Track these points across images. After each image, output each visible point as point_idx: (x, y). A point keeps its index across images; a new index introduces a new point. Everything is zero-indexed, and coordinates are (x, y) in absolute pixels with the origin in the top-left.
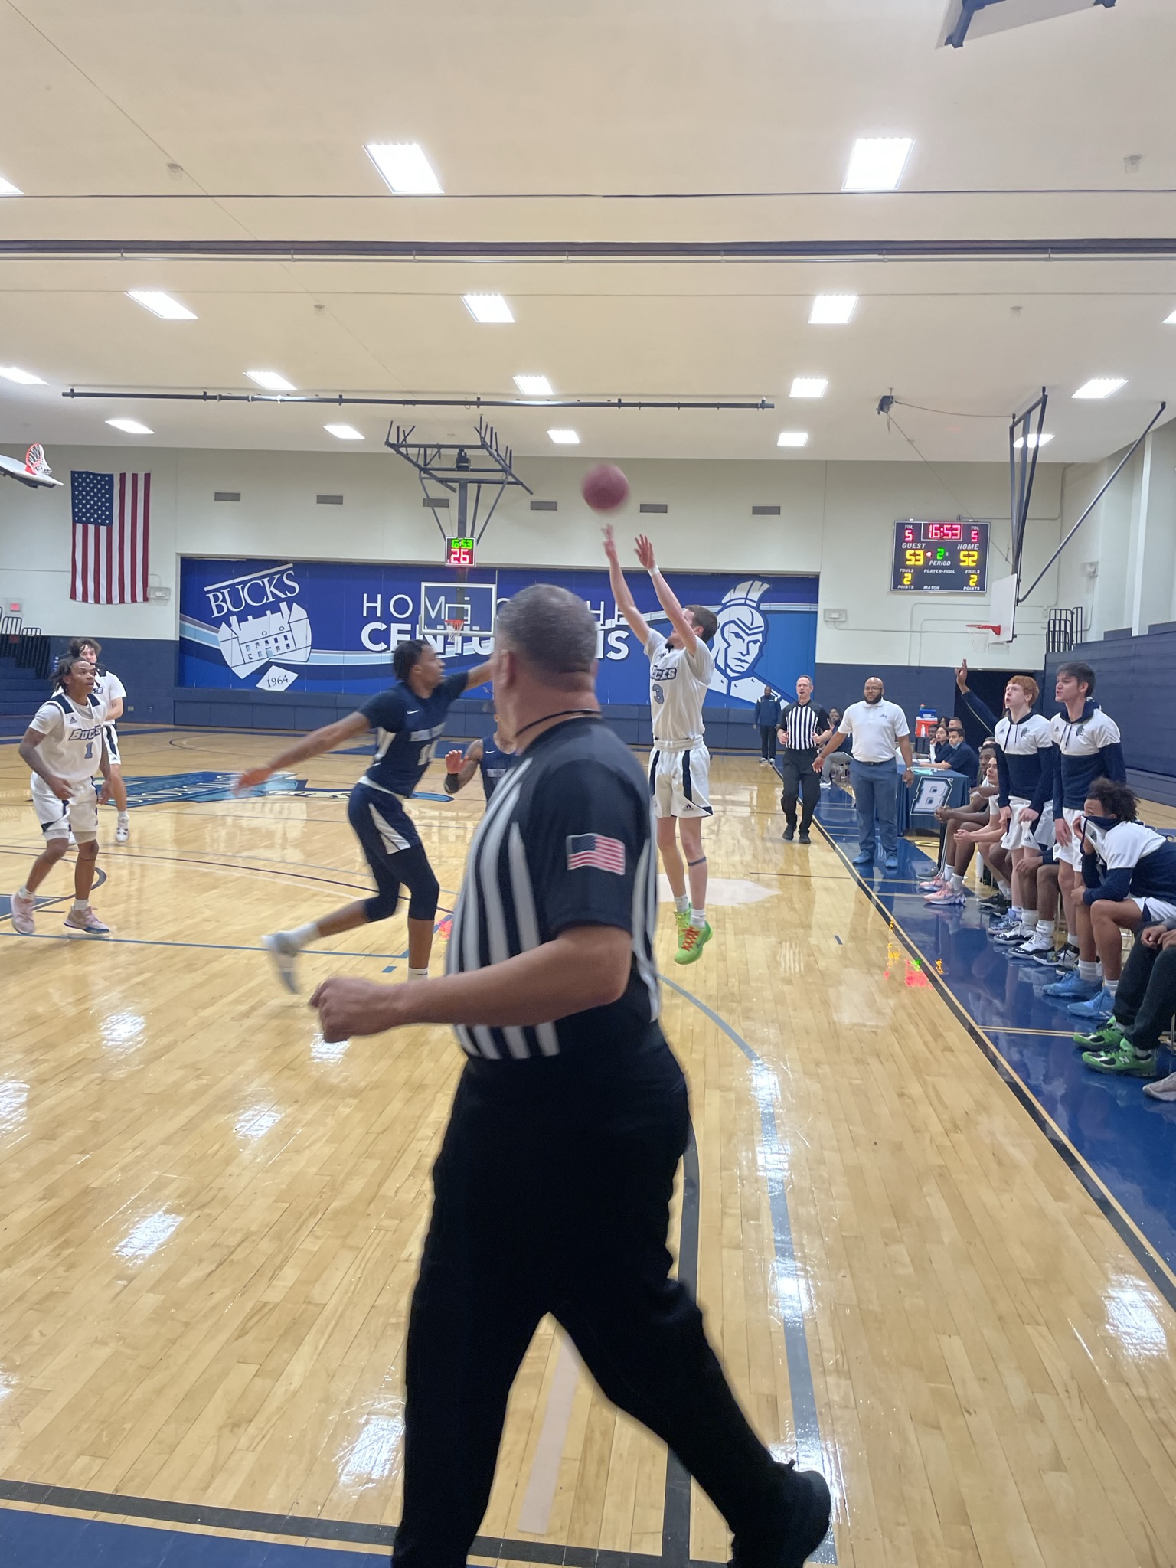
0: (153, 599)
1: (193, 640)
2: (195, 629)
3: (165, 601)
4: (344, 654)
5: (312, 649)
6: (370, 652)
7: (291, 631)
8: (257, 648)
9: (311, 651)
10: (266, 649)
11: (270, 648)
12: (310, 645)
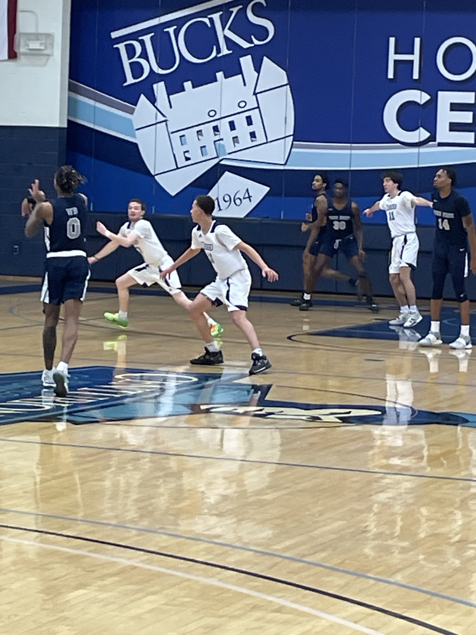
0: (25, 54)
1: (91, 126)
2: (95, 107)
3: (45, 58)
4: (351, 148)
5: (294, 140)
6: (398, 144)
7: (258, 107)
8: (199, 139)
9: (292, 144)
10: (215, 141)
11: (222, 139)
12: (292, 133)
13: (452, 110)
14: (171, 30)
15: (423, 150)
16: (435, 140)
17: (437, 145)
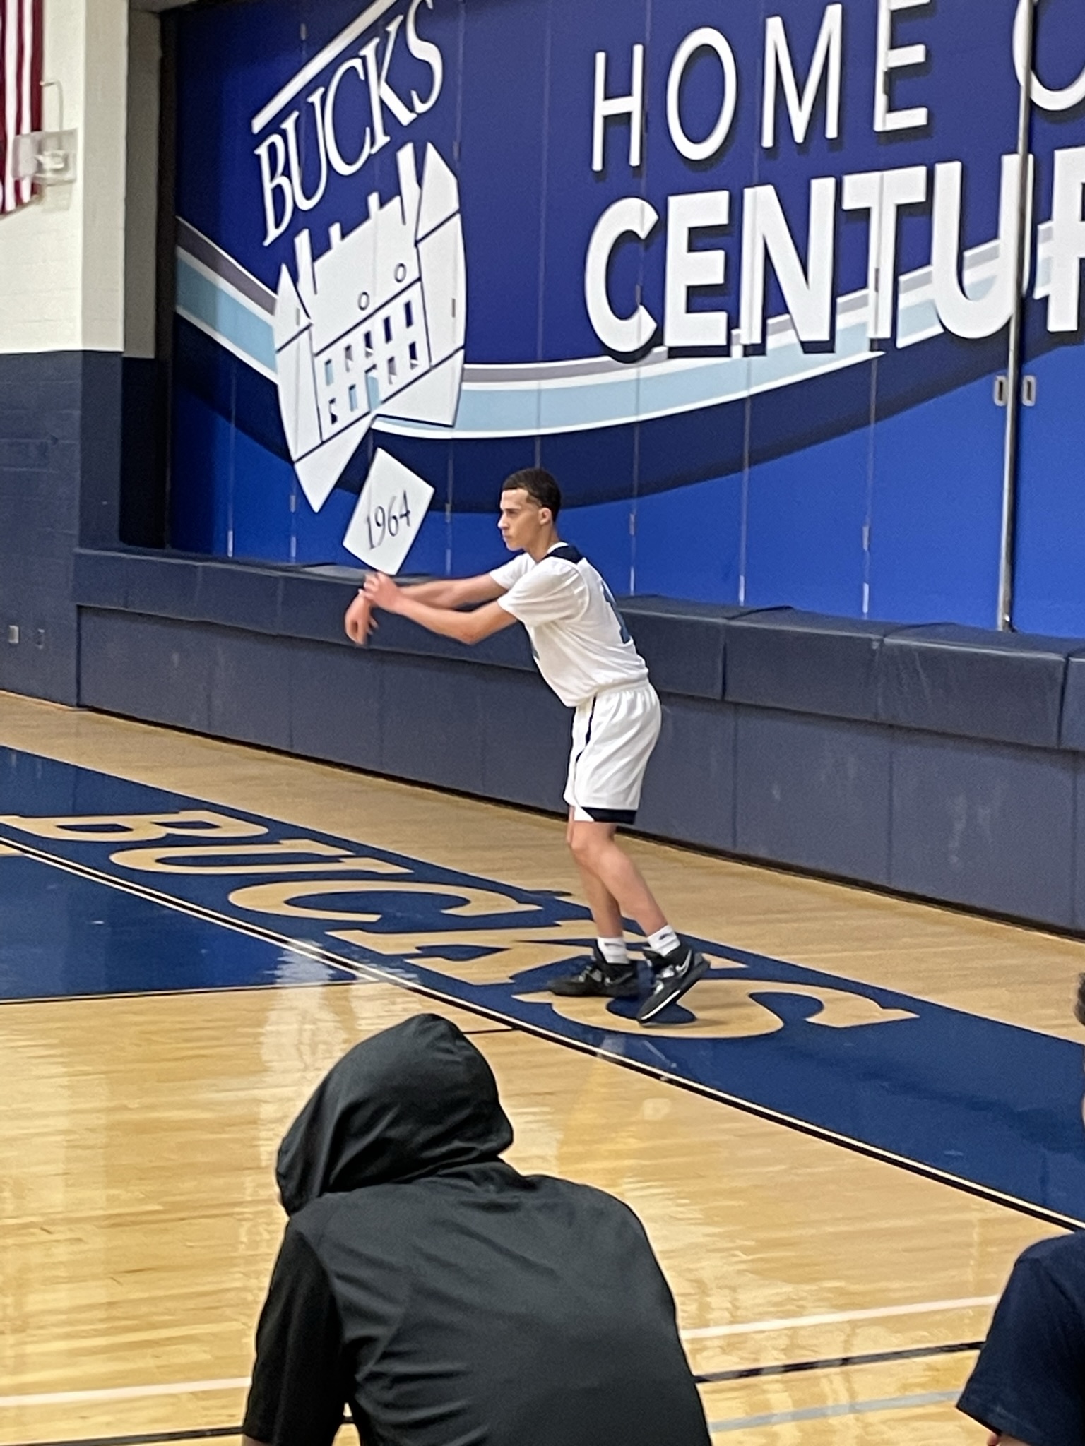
3: (68, 189)
4: (540, 377)
5: (466, 360)
6: (607, 358)
7: (419, 279)
8: (348, 370)
9: (463, 370)
10: (367, 371)
11: (374, 367)
12: (461, 342)
13: (691, 249)
14: (315, 98)
15: (645, 370)
16: (661, 344)
17: (666, 355)
